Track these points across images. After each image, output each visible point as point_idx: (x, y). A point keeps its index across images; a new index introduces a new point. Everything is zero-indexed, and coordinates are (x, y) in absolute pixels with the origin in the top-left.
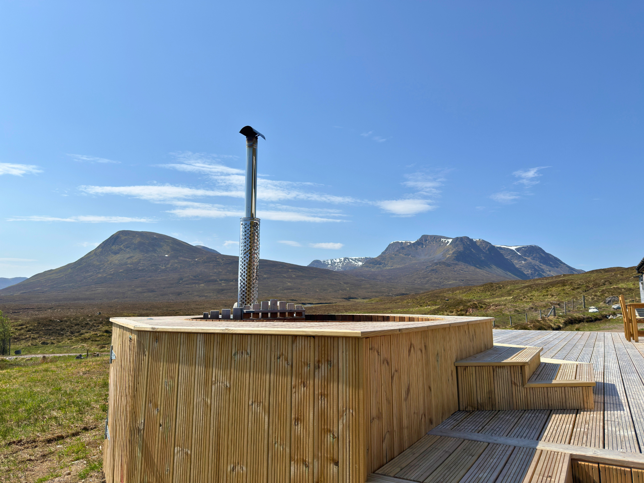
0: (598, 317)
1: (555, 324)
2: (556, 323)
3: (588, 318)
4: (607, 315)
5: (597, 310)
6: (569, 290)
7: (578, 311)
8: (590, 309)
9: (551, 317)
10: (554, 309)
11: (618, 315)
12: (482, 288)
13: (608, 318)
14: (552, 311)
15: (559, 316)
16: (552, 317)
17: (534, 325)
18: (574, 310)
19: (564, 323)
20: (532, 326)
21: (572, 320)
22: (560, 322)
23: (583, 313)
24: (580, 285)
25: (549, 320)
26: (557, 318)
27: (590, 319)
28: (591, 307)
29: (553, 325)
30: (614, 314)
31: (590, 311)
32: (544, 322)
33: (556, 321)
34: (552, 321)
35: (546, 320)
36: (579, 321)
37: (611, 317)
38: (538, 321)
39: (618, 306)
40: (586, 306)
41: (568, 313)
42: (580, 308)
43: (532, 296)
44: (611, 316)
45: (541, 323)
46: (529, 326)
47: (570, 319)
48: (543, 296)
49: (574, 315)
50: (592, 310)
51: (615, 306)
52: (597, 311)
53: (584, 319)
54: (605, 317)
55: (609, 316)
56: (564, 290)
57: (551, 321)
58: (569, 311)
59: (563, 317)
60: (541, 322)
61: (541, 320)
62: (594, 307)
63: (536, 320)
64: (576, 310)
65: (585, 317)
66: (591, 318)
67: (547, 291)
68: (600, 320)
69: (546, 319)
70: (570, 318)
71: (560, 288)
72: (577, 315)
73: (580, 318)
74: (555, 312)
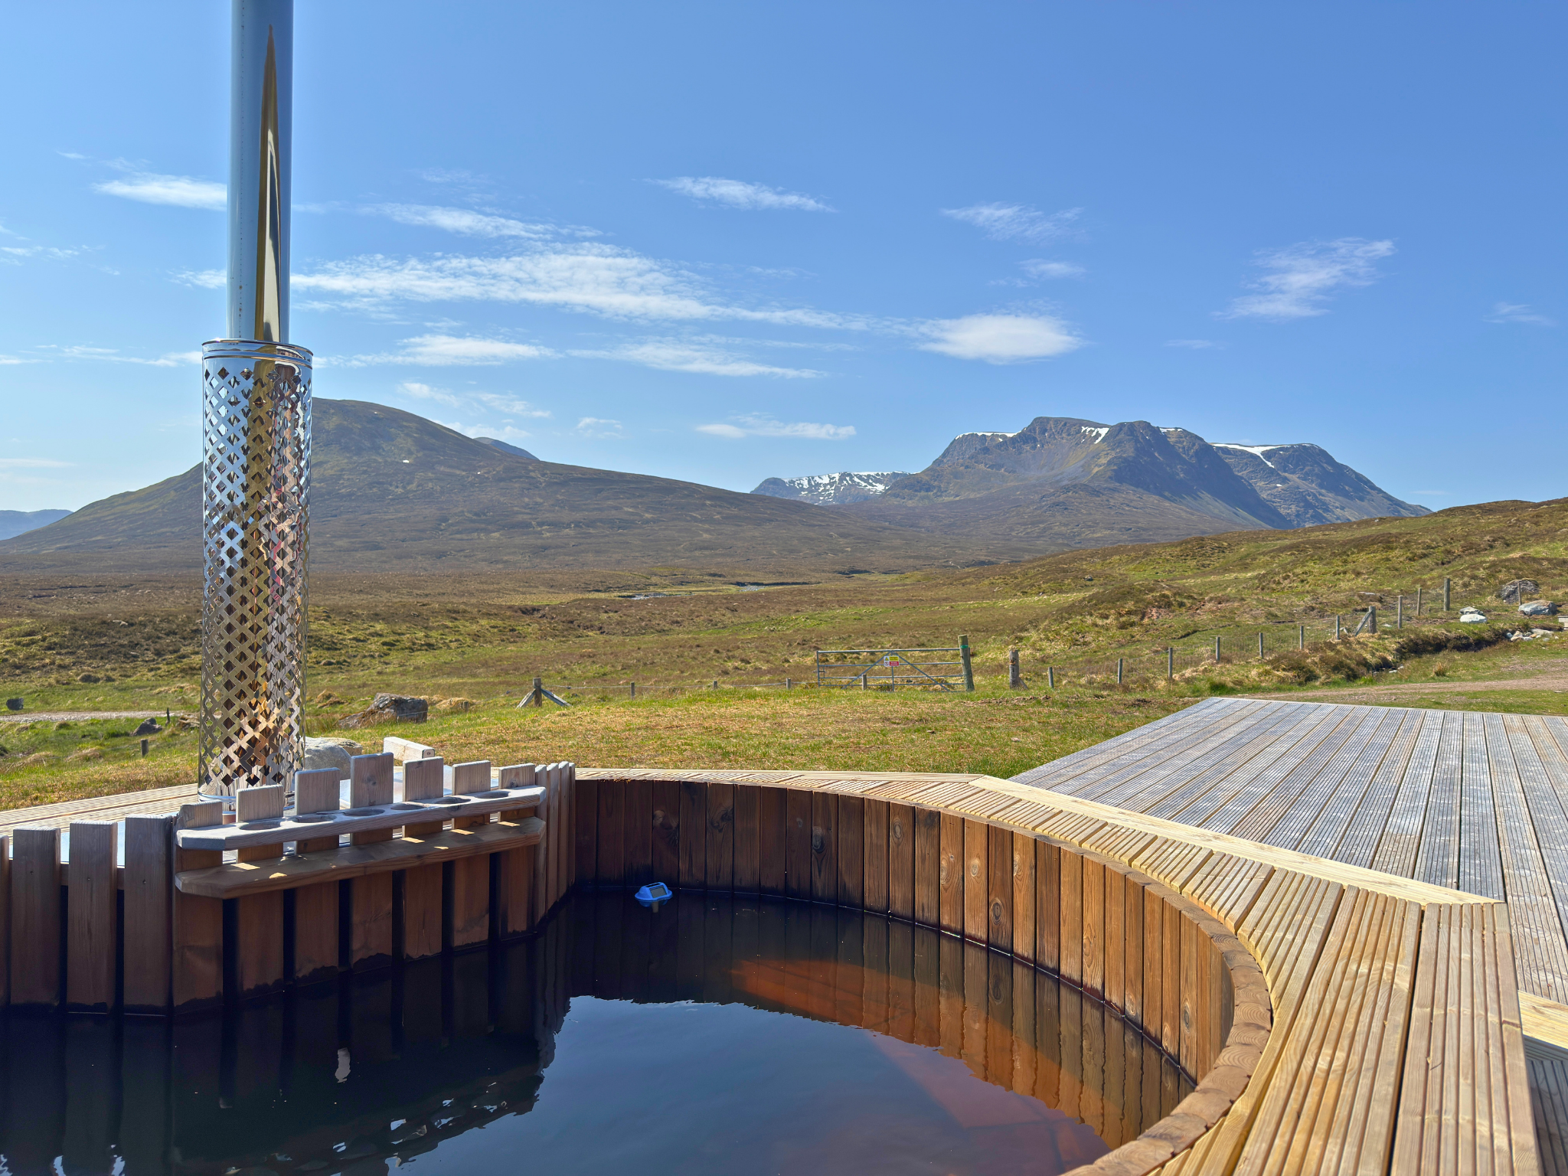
0: (1486, 635)
1: (1373, 655)
2: (1377, 650)
3: (1459, 638)
4: (1507, 631)
5: (1483, 618)
6: (1402, 559)
7: (1433, 620)
8: (1462, 613)
9: (1364, 636)
10: (1373, 614)
11: (1534, 630)
12: (1178, 549)
13: (1509, 638)
14: (1367, 619)
15: (1385, 632)
16: (1367, 634)
17: (1322, 659)
18: (1422, 616)
19: (1397, 650)
20: (1316, 659)
21: (1416, 644)
22: (1386, 649)
23: (1445, 623)
24: (1429, 547)
25: (1359, 643)
26: (1380, 638)
27: (1464, 641)
28: (1465, 610)
29: (1368, 656)
30: (1526, 628)
31: (1464, 619)
32: (1348, 648)
33: (1376, 647)
34: (1366, 645)
35: (1350, 643)
36: (1437, 646)
37: (1517, 635)
38: (1331, 646)
39: (1534, 606)
40: (1451, 605)
41: (1407, 625)
42: (1437, 611)
43: (1306, 573)
44: (1517, 633)
45: (1338, 652)
46: (1309, 660)
47: (1411, 640)
48: (1335, 574)
49: (1424, 629)
50: (1469, 616)
51: (1529, 606)
52: (1481, 621)
53: (1448, 640)
54: (1501, 636)
55: (1513, 633)
56: (1388, 559)
57: (1363, 645)
58: (1410, 618)
59: (1394, 636)
60: (1338, 647)
61: (1338, 644)
62: (1472, 610)
63: (1325, 643)
64: (1427, 615)
65: (1452, 635)
66: (1466, 638)
67: (1345, 562)
68: (1490, 643)
69: (1352, 639)
70: (1412, 637)
71: (1379, 556)
72: (1429, 630)
73: (1437, 638)
74: (1374, 622)
